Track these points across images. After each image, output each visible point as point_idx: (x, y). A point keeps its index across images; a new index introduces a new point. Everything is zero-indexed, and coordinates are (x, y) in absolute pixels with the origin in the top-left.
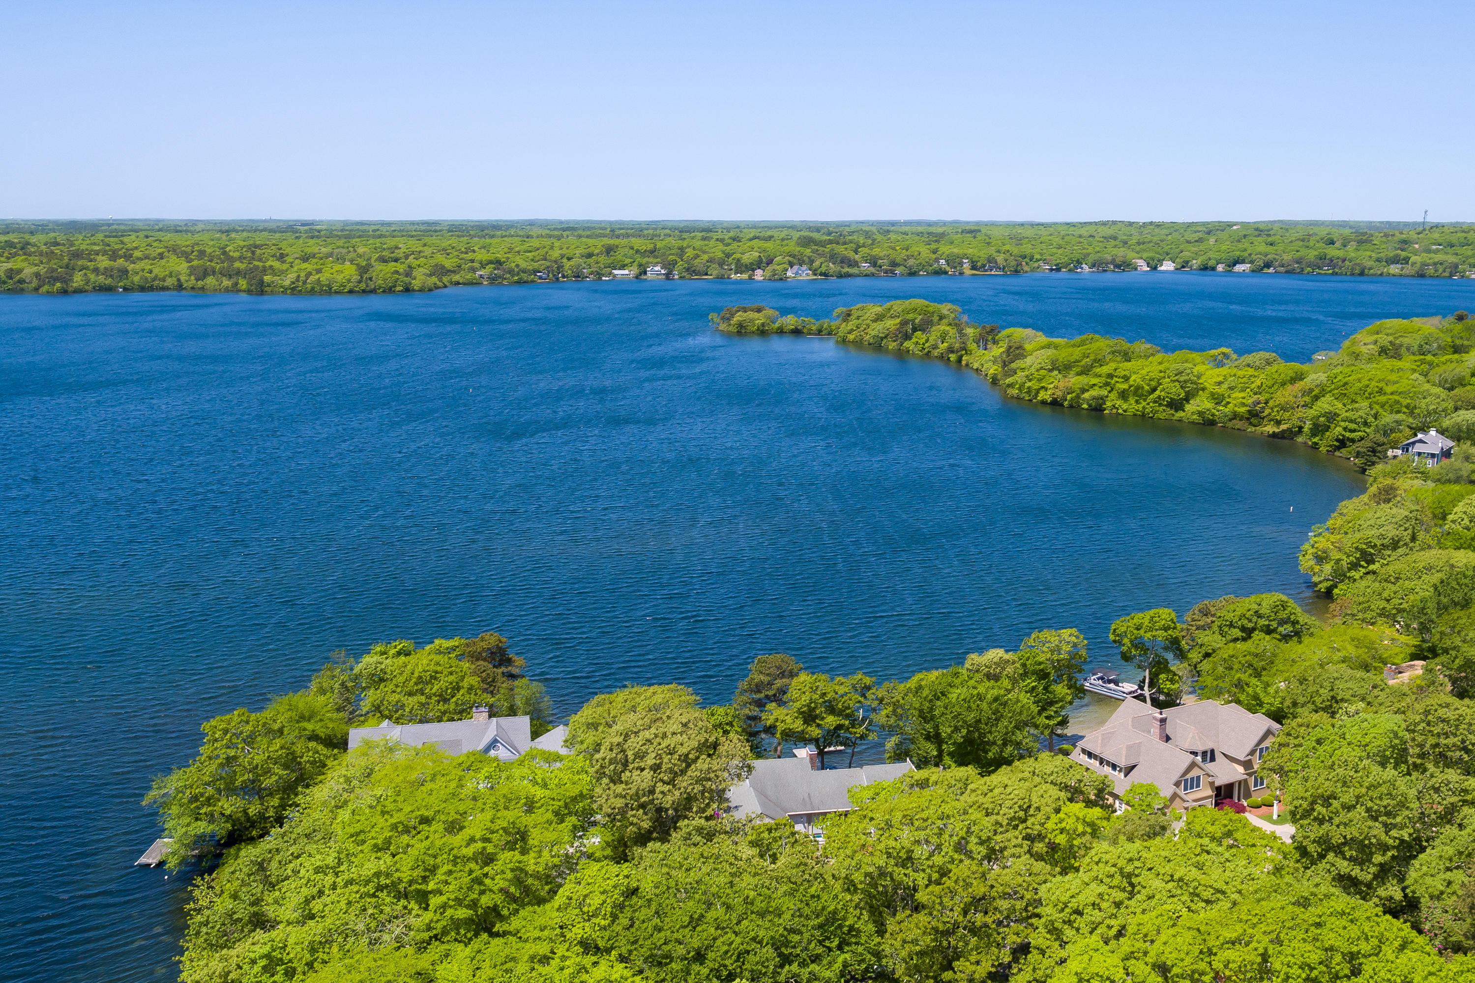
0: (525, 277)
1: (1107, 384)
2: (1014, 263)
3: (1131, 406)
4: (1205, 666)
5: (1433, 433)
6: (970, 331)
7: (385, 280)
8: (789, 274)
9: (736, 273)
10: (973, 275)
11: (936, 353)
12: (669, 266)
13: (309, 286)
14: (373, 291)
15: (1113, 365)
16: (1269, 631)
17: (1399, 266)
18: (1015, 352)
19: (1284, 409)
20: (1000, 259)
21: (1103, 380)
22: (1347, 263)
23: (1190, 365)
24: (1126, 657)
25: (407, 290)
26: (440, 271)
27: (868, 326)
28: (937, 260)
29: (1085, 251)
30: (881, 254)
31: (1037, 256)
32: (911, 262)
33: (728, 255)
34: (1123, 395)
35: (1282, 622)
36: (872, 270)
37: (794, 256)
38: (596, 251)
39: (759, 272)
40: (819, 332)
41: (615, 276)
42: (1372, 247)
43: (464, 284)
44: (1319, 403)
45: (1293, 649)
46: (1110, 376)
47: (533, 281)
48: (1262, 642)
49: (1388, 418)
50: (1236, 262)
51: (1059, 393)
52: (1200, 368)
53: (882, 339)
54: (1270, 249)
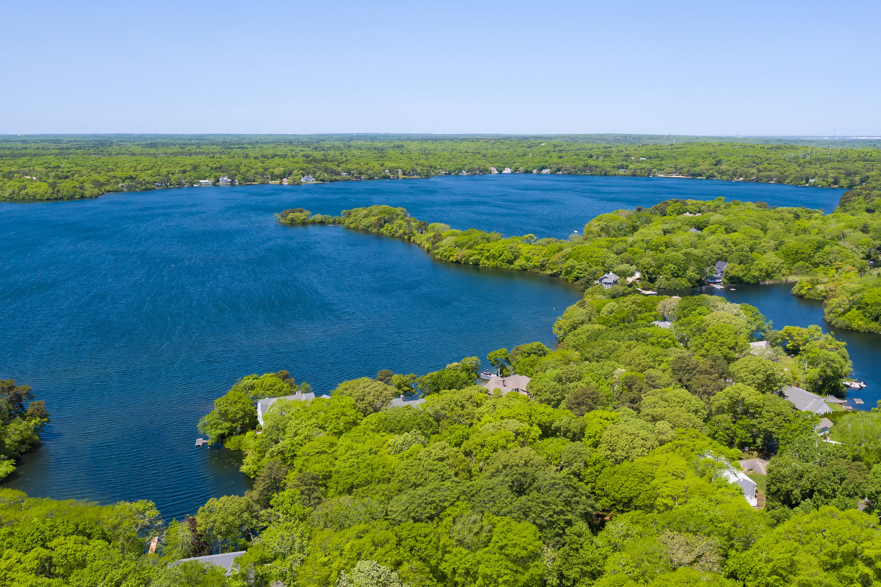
0: (149, 186)
1: (480, 253)
2: (426, 171)
3: (491, 263)
4: (517, 366)
5: (611, 273)
6: (413, 224)
7: (68, 192)
8: (302, 180)
9: (272, 180)
10: (404, 178)
11: (397, 235)
12: (232, 178)
13: (21, 196)
14: (62, 199)
15: (482, 245)
16: (535, 353)
17: (624, 170)
18: (437, 238)
19: (554, 264)
20: (418, 169)
21: (479, 251)
22: (598, 169)
23: (516, 244)
24: (493, 365)
25: (82, 197)
26: (98, 184)
27: (361, 220)
28: (384, 170)
29: (463, 163)
30: (353, 168)
31: (438, 167)
32: (370, 172)
33: (266, 170)
34: (488, 258)
35: (539, 351)
36: (349, 177)
37: (304, 170)
38: (188, 169)
39: (285, 180)
40: (334, 222)
41: (201, 183)
42: (611, 160)
43: (113, 191)
44: (568, 262)
45: (543, 358)
46: (482, 250)
47: (154, 189)
48: (533, 357)
49: (594, 268)
50: (543, 168)
51: (459, 258)
52: (520, 246)
53: (369, 227)
54: (560, 161)
